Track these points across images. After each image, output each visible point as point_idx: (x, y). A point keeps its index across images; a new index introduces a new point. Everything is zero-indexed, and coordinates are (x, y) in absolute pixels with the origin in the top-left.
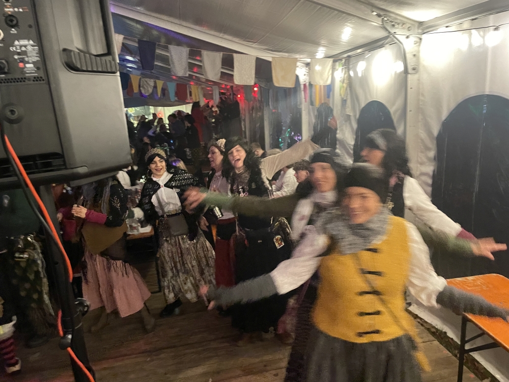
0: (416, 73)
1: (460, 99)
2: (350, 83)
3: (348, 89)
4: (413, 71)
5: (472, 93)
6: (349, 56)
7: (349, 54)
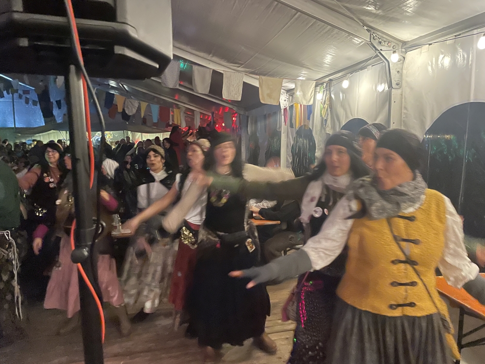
0: (400, 87)
1: (444, 109)
2: (331, 105)
3: (329, 109)
4: (397, 87)
5: (457, 102)
6: (331, 80)
7: (331, 77)
